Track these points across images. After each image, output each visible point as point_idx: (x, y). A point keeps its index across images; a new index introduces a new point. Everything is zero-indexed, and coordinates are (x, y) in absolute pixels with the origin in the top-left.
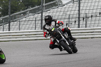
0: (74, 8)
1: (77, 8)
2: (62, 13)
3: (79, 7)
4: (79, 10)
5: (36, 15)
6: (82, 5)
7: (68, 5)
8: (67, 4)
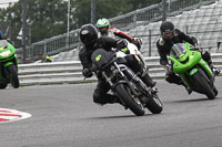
2: (208, 19)
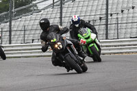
0: (54, 15)
1: (59, 15)
3: (61, 13)
4: (61, 18)
5: (3, 24)
6: (64, 10)
7: (46, 10)
8: (44, 9)
